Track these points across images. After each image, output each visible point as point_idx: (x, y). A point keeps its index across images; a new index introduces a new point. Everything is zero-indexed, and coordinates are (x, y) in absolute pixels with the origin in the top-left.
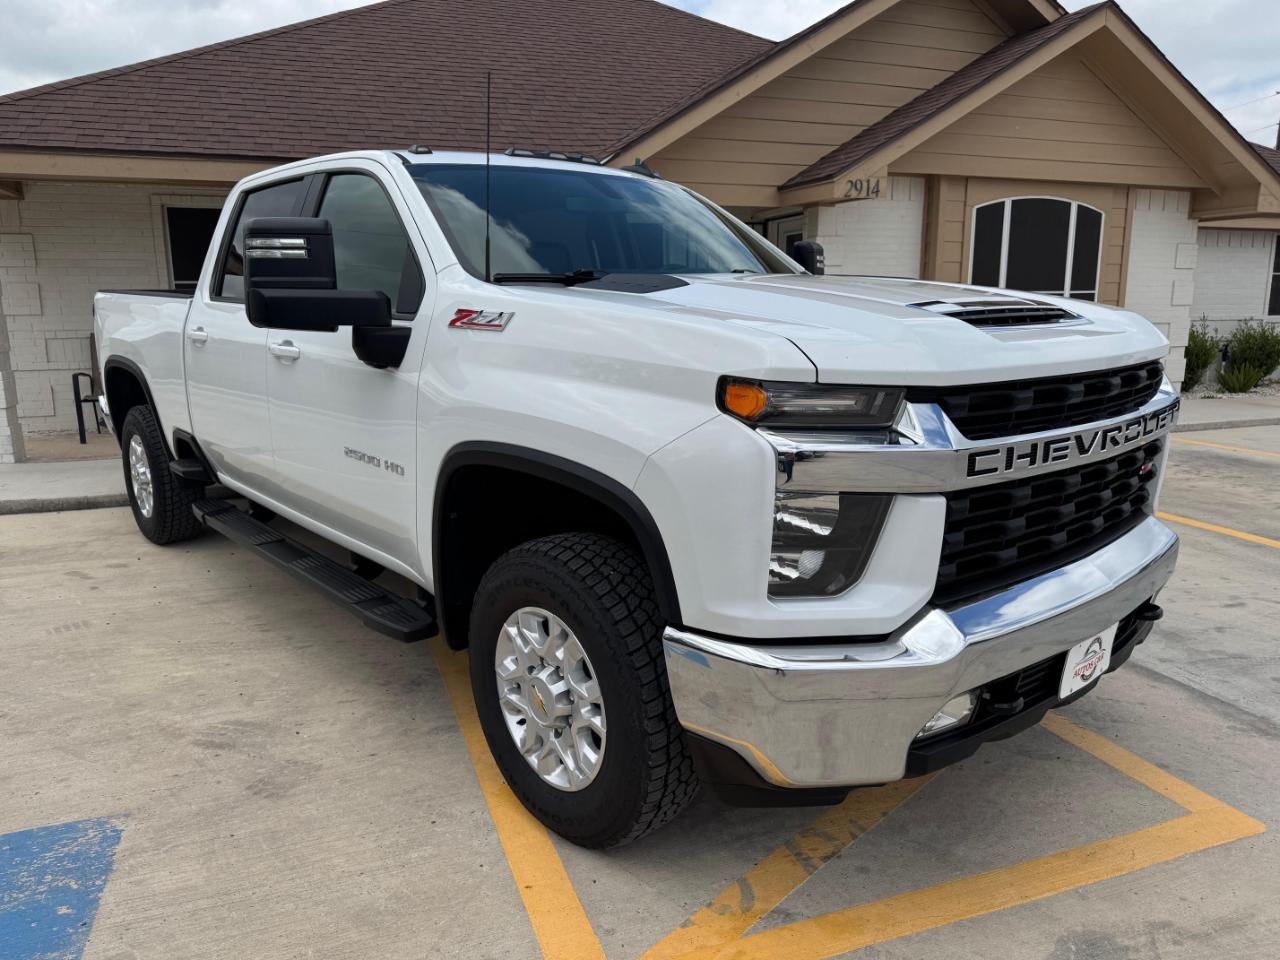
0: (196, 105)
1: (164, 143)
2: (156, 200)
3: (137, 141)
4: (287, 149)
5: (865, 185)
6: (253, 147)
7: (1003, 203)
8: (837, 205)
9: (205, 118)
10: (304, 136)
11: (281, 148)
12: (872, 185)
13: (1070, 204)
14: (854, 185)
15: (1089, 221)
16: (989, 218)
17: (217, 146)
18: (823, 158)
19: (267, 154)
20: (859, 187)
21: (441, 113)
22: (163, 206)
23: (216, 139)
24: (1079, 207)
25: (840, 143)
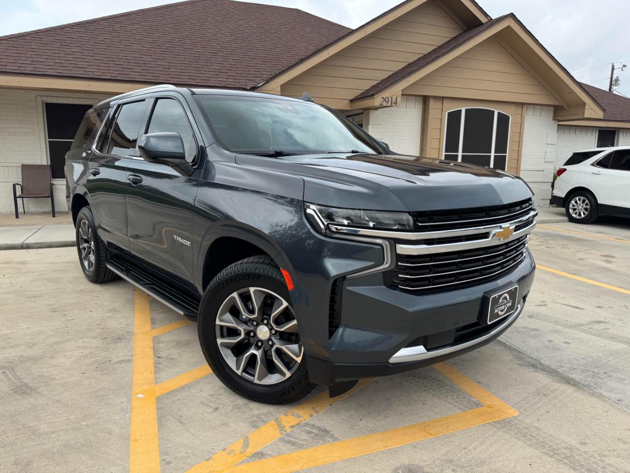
0: (57, 52)
1: (38, 69)
2: (39, 99)
3: (23, 69)
4: (101, 74)
5: (390, 99)
6: (83, 73)
7: (461, 110)
8: (379, 110)
9: (61, 58)
10: (111, 68)
11: (98, 74)
12: (394, 99)
13: (494, 111)
14: (384, 99)
15: (504, 120)
16: (454, 117)
17: (65, 72)
18: (372, 87)
19: (90, 76)
20: (387, 100)
21: (183, 59)
22: (43, 102)
23: (65, 68)
24: (499, 113)
25: (381, 79)
